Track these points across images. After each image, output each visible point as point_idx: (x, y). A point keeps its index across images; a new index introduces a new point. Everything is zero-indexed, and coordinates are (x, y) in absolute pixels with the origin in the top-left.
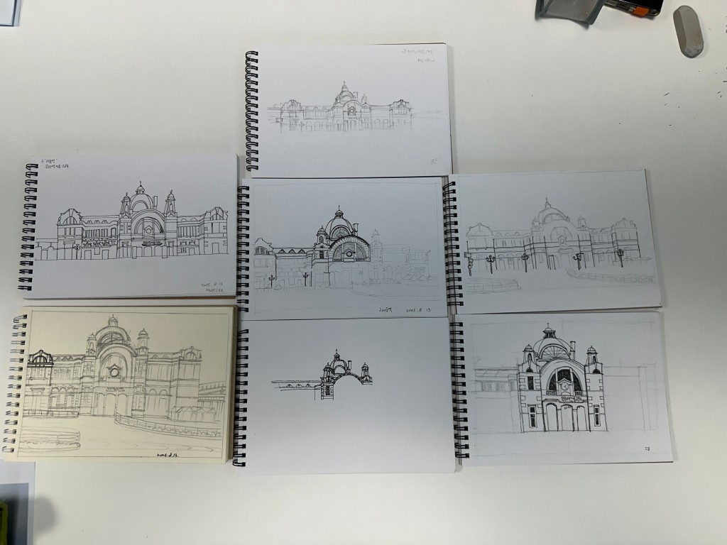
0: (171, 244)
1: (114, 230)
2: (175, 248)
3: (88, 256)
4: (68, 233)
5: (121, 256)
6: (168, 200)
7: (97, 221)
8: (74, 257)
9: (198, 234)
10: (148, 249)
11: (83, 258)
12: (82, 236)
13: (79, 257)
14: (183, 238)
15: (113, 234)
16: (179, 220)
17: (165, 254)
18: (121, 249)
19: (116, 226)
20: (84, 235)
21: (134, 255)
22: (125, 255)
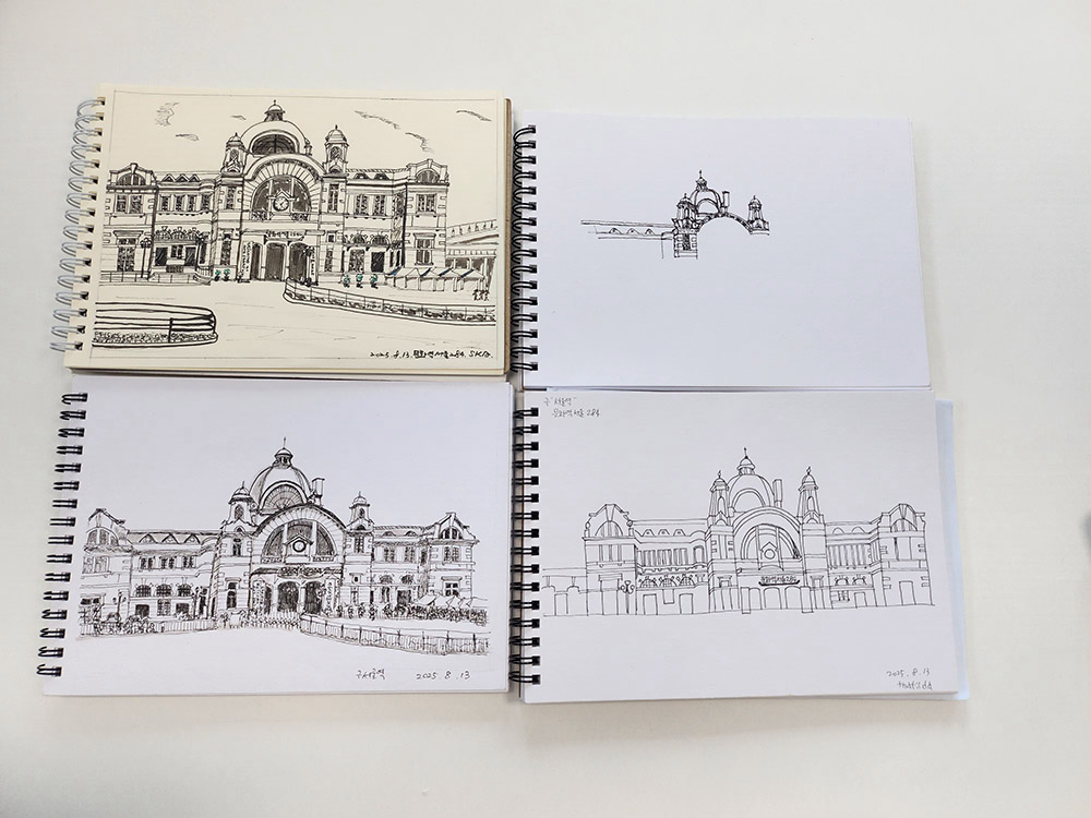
0: (817, 583)
1: (699, 551)
2: (826, 592)
3: (651, 609)
4: (606, 558)
5: (719, 608)
6: (803, 489)
7: (664, 531)
8: (623, 610)
9: (869, 561)
10: (771, 593)
11: (640, 611)
12: (636, 563)
13: (632, 610)
14: (840, 570)
15: (699, 560)
16: (829, 530)
17: (807, 605)
18: (717, 592)
19: (703, 543)
20: (639, 562)
21: (746, 606)
22: (728, 607)
